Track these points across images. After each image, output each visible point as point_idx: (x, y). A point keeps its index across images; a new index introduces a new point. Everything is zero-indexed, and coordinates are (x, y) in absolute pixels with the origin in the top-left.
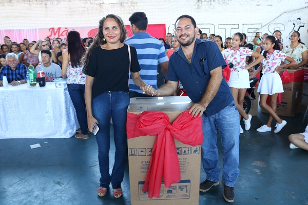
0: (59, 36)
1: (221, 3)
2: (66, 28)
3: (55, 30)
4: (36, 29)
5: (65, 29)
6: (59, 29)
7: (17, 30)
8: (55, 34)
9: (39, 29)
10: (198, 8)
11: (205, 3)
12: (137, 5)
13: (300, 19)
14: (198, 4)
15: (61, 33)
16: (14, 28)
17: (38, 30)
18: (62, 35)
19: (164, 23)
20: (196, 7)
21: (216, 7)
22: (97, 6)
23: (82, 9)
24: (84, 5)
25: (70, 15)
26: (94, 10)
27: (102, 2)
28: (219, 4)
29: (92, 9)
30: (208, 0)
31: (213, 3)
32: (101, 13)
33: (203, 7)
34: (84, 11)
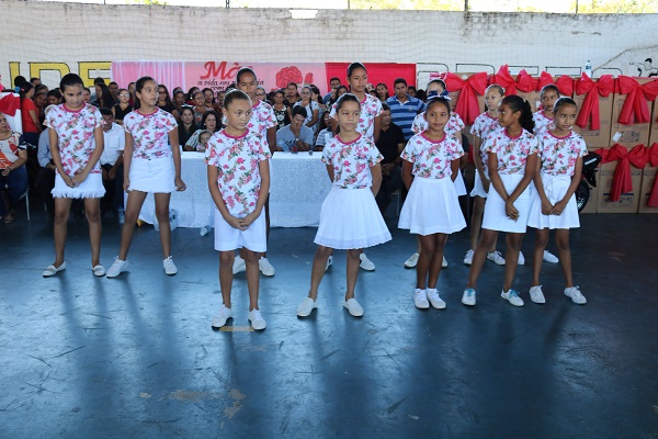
0: (223, 78)
1: (508, 26)
2: (236, 64)
3: (217, 67)
4: (180, 64)
5: (235, 66)
6: (224, 64)
7: (146, 63)
8: (215, 74)
9: (187, 63)
10: (465, 34)
11: (479, 26)
12: (353, 25)
13: (650, 60)
14: (466, 27)
15: (226, 72)
17: (183, 65)
18: (228, 75)
19: (412, 63)
20: (461, 32)
21: (498, 33)
22: (277, 23)
23: (249, 27)
24: (253, 20)
25: (226, 37)
26: (272, 30)
27: (287, 16)
28: (505, 28)
29: (269, 29)
30: (483, 20)
31: (493, 26)
32: (285, 37)
33: (475, 33)
34: (253, 31)
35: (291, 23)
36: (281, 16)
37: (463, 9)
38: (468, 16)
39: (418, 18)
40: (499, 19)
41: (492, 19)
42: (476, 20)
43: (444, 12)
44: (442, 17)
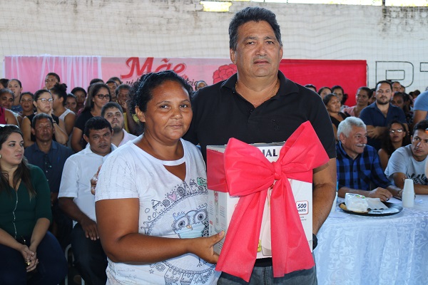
1: (425, 22)
2: (165, 60)
3: (142, 64)
4: (96, 59)
5: (164, 63)
7: (51, 59)
8: (139, 73)
9: (104, 59)
10: (384, 30)
11: (397, 21)
14: (385, 22)
16: (42, 55)
17: (99, 63)
19: (363, 59)
20: (381, 27)
21: (415, 29)
22: (188, 16)
23: (156, 20)
24: (161, 12)
25: (130, 31)
26: (182, 24)
27: (199, 8)
28: (422, 23)
29: (178, 22)
30: (401, 15)
31: (411, 22)
32: (197, 31)
33: (393, 28)
34: (160, 25)
35: (203, 16)
36: (191, 8)
37: (381, 4)
38: (386, 11)
39: (337, 12)
40: (417, 14)
41: (410, 14)
42: (394, 15)
43: (363, 7)
44: (361, 12)
